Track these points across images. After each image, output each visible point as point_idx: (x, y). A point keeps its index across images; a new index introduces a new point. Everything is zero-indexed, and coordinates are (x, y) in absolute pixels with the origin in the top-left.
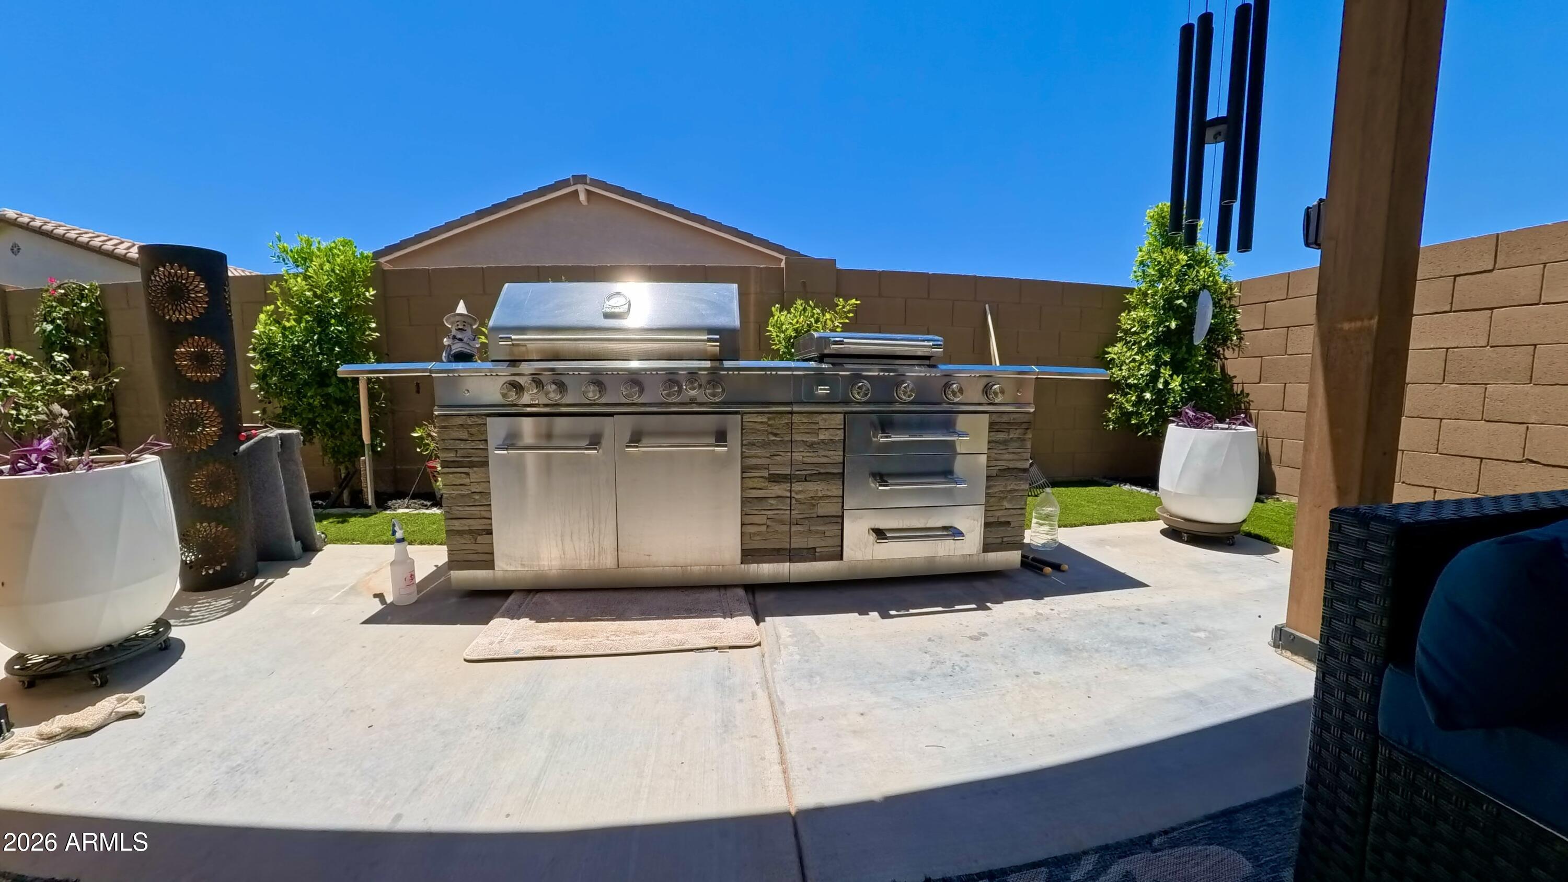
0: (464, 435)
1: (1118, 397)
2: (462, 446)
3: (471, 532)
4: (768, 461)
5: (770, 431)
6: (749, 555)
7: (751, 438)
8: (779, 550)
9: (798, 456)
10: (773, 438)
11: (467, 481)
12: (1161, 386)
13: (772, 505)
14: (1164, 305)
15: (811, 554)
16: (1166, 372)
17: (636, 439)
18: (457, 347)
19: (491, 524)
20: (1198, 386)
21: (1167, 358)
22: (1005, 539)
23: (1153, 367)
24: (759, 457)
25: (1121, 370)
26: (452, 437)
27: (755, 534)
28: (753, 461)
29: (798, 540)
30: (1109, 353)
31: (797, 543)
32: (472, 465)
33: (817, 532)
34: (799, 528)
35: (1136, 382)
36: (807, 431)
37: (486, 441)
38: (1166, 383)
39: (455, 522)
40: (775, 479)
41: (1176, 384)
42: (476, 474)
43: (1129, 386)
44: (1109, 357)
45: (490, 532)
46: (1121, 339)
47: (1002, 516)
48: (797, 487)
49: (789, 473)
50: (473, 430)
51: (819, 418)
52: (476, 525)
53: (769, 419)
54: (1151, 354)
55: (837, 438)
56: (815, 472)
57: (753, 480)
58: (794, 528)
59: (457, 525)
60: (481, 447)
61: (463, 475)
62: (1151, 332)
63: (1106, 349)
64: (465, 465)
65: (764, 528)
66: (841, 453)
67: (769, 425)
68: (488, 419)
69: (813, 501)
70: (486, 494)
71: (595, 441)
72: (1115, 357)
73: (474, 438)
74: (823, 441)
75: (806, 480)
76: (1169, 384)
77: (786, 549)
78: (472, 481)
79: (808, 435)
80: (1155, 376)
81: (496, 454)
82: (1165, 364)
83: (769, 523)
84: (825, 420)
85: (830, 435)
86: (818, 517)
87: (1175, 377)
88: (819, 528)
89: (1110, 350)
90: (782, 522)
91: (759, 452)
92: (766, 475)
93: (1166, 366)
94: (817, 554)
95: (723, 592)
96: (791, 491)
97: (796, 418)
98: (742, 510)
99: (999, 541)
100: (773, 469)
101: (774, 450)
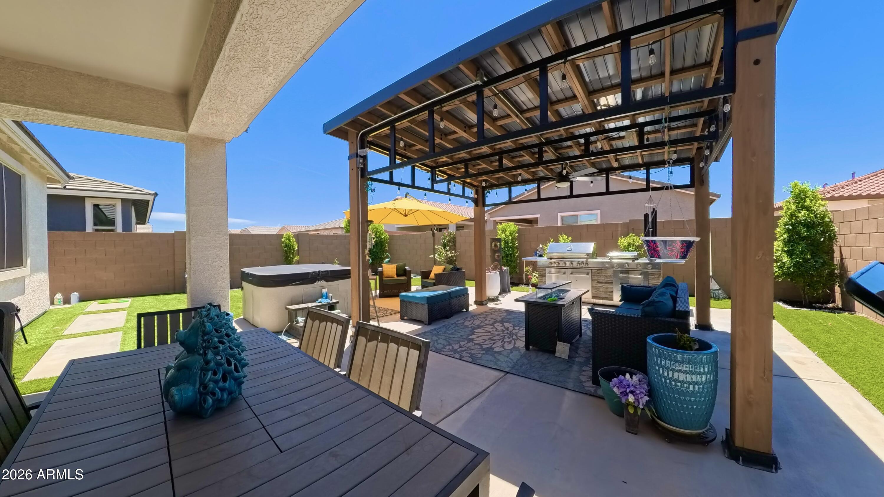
0: (542, 271)
2: (542, 273)
5: (597, 273)
6: (593, 297)
7: (593, 274)
8: (600, 297)
9: (603, 278)
13: (598, 288)
15: (606, 299)
17: (572, 273)
18: (540, 254)
27: (594, 294)
28: (594, 279)
31: (603, 296)
32: (543, 276)
36: (606, 273)
49: (601, 282)
50: (544, 270)
51: (608, 271)
53: (597, 271)
55: (612, 275)
56: (607, 282)
57: (594, 282)
58: (603, 293)
60: (545, 273)
61: (541, 278)
65: (596, 292)
66: (613, 278)
68: (546, 269)
69: (607, 288)
70: (545, 281)
71: (565, 273)
74: (609, 276)
75: (605, 283)
78: (543, 279)
83: (598, 291)
85: (610, 274)
86: (608, 291)
88: (609, 293)
90: (600, 291)
91: (595, 277)
96: (602, 285)
97: (603, 271)
98: (592, 288)
100: (599, 281)
101: (598, 277)
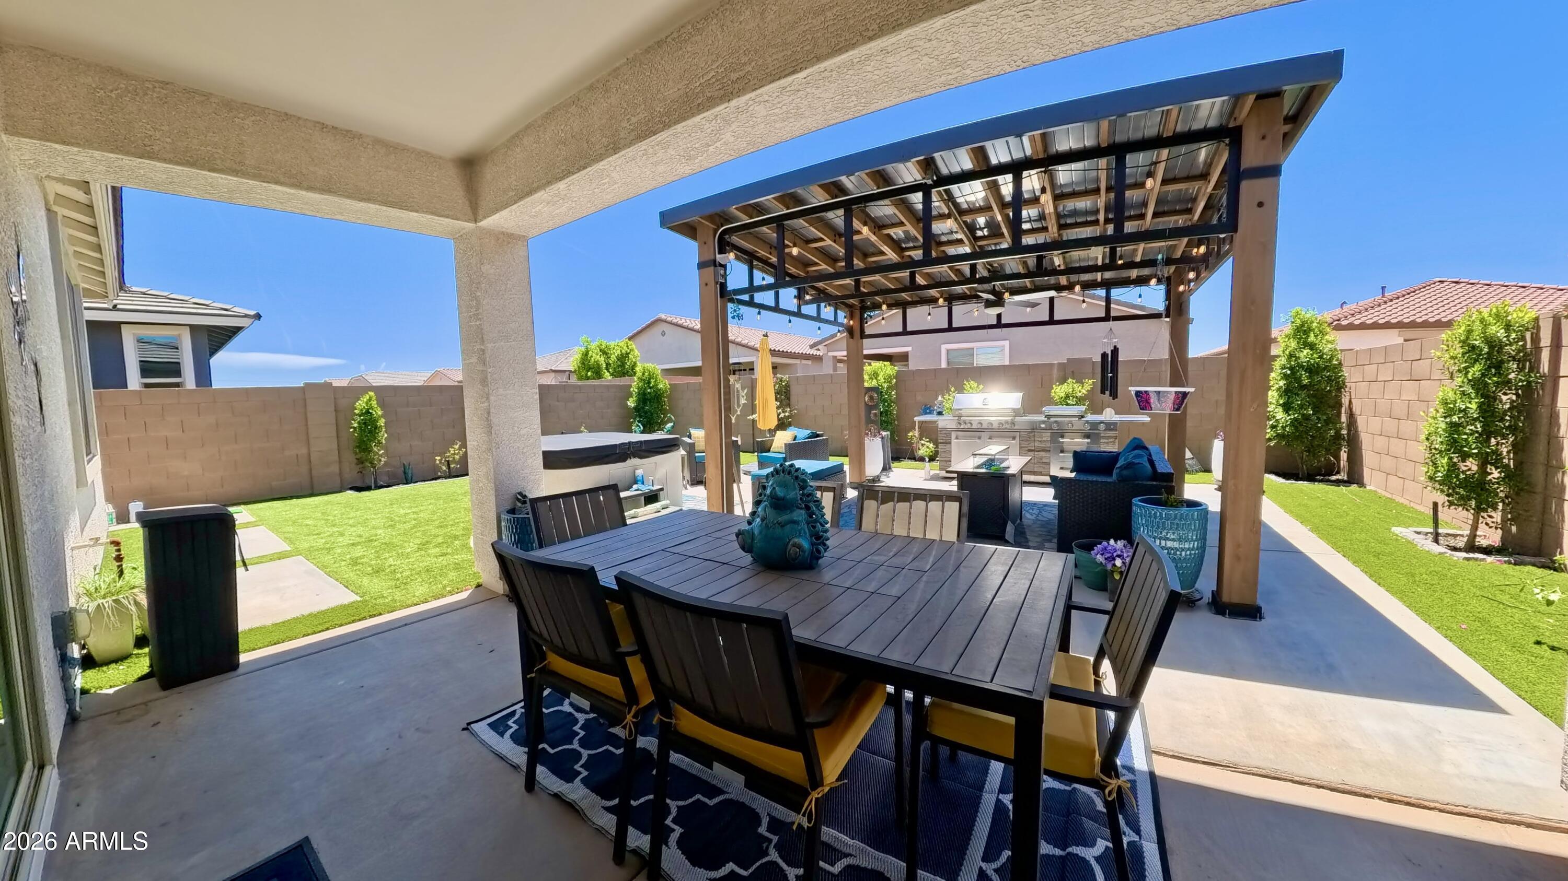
0: (945, 436)
7: (1023, 439)
9: (1036, 444)
10: (1029, 439)
15: (1040, 474)
17: (990, 438)
18: (939, 410)
24: (1025, 444)
28: (1023, 445)
32: (947, 443)
34: (1037, 465)
37: (951, 439)
42: (948, 446)
45: (951, 461)
48: (1036, 453)
51: (1043, 434)
52: (947, 459)
53: (1028, 434)
56: (1042, 449)
57: (1023, 451)
58: (1035, 465)
68: (952, 432)
69: (1041, 458)
70: (951, 451)
73: (948, 437)
74: (1045, 441)
75: (1039, 452)
77: (1033, 472)
79: (1040, 439)
81: (954, 441)
85: (1046, 439)
90: (1032, 464)
92: (1027, 449)
94: (1042, 473)
97: (1036, 433)
100: (1030, 448)
101: (1029, 442)
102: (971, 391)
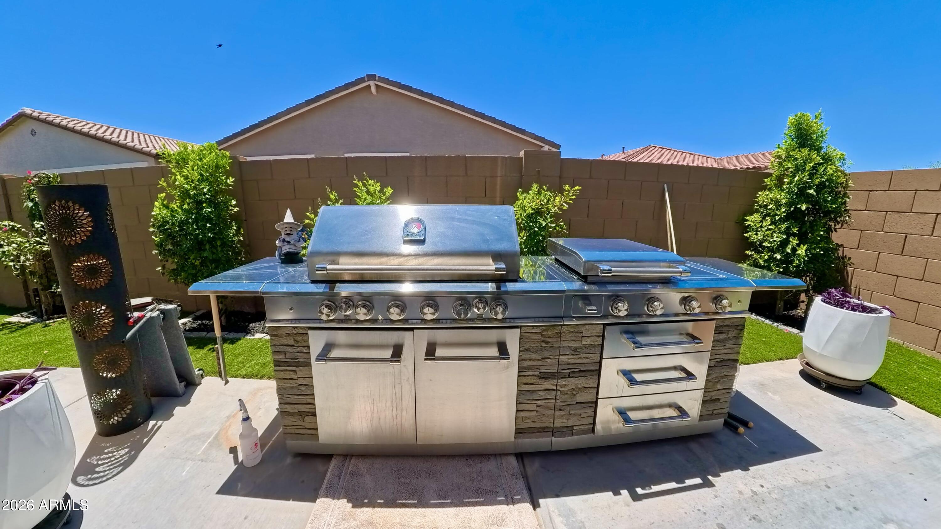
0: (292, 342)
1: (753, 253)
2: (290, 350)
3: (300, 413)
4: (540, 363)
5: (543, 339)
6: (519, 432)
7: (527, 346)
8: (545, 428)
9: (563, 359)
10: (544, 345)
11: (295, 377)
12: (789, 251)
13: (542, 396)
14: (797, 193)
15: (569, 431)
16: (794, 241)
17: (431, 352)
18: (286, 249)
19: (315, 408)
20: (818, 253)
21: (795, 230)
22: (715, 412)
23: (784, 236)
24: (534, 360)
25: (757, 234)
26: (282, 343)
27: (526, 417)
28: (528, 364)
29: (560, 421)
30: (747, 220)
31: (559, 423)
32: (297, 364)
33: (575, 415)
34: (562, 413)
35: (769, 245)
36: (573, 338)
37: (308, 347)
38: (794, 250)
39: (287, 406)
40: (545, 376)
41: (802, 251)
42: (301, 372)
43: (764, 247)
44: (747, 223)
45: (314, 414)
46: (757, 211)
47: (716, 395)
48: (562, 382)
49: (556, 371)
50: (298, 339)
51: (583, 329)
52: (303, 408)
53: (543, 330)
54: (783, 226)
55: (596, 343)
56: (577, 370)
57: (526, 377)
58: (557, 413)
59: (288, 408)
60: (305, 351)
61: (291, 373)
62: (784, 210)
63: (746, 218)
64: (293, 364)
65: (534, 413)
66: (599, 355)
67: (542, 335)
68: (310, 332)
69: (574, 392)
70: (311, 387)
72: (752, 224)
73: (299, 344)
74: (585, 346)
75: (569, 377)
76: (797, 250)
77: (550, 427)
78: (299, 376)
79: (574, 342)
80: (785, 243)
81: (317, 363)
82: (794, 235)
83: (538, 409)
84: (586, 329)
85: (591, 341)
86: (577, 403)
87: (802, 246)
88: (577, 412)
89: (748, 218)
90: (549, 408)
91: (534, 356)
92: (538, 373)
93: (795, 237)
94: (574, 431)
95: (498, 459)
96: (557, 385)
97: (565, 329)
98: (517, 400)
99: (711, 412)
100: (544, 369)
101: (545, 354)
102: (369, 199)
